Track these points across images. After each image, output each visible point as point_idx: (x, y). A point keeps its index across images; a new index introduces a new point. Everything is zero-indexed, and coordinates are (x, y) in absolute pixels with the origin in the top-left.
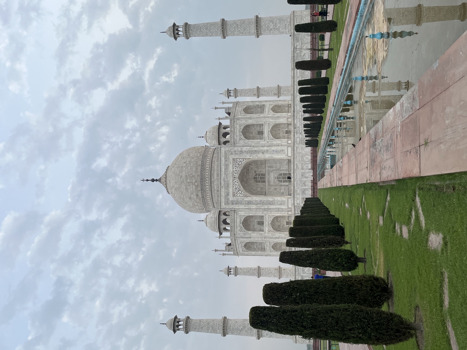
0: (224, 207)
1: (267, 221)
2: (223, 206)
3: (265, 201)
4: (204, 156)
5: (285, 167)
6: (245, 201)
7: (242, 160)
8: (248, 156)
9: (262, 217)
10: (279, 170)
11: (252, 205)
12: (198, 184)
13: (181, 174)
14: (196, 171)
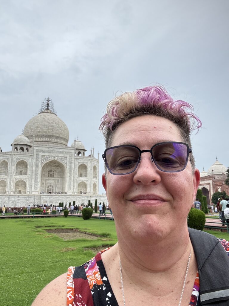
1: (23, 177)
2: (36, 148)
3: (37, 176)
5: (57, 190)
6: (38, 163)
7: (66, 163)
8: (68, 167)
9: (26, 174)
10: (56, 186)
11: (35, 168)
12: (47, 133)
13: (54, 123)
14: (56, 133)
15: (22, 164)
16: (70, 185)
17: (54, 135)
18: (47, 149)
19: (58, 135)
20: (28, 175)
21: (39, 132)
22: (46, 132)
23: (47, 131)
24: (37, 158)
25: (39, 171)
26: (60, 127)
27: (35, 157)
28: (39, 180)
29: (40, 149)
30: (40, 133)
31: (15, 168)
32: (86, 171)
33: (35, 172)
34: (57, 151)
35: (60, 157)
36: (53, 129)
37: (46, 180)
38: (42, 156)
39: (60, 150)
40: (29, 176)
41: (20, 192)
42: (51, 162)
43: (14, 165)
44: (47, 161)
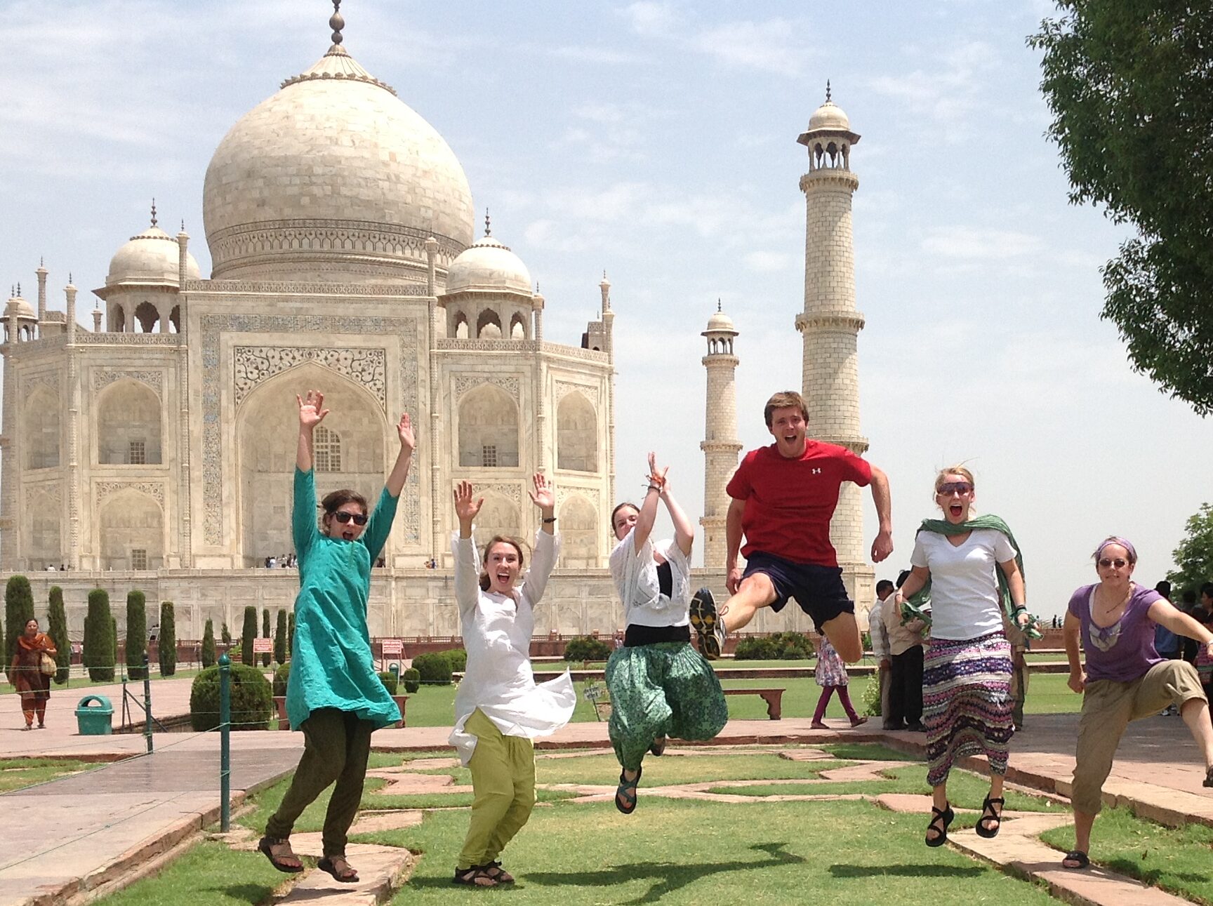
0: (193, 311)
2: (197, 307)
3: (218, 469)
4: (421, 236)
6: (218, 394)
7: (379, 385)
8: (394, 407)
9: (154, 458)
11: (201, 419)
12: (303, 207)
13: (345, 140)
14: (355, 201)
17: (349, 213)
18: (261, 308)
19: (369, 216)
20: (165, 465)
21: (262, 203)
22: (295, 202)
23: (302, 195)
24: (212, 366)
25: (224, 437)
26: (385, 164)
27: (195, 356)
28: (230, 489)
29: (221, 308)
30: (266, 208)
31: (90, 426)
32: (516, 430)
33: (202, 446)
34: (324, 319)
35: (344, 354)
36: (339, 180)
38: (239, 349)
40: (173, 471)
43: (83, 414)
44: (271, 381)
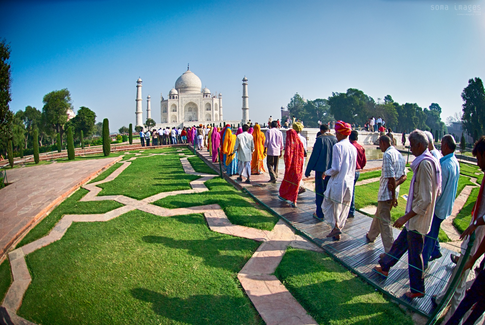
0: (180, 96)
1: (175, 113)
4: (198, 88)
5: (194, 119)
6: (182, 104)
7: (198, 103)
8: (199, 105)
9: (176, 111)
10: (193, 117)
11: (180, 107)
15: (174, 106)
16: (201, 116)
17: (192, 86)
18: (186, 96)
19: (193, 86)
21: (183, 85)
23: (187, 84)
24: (182, 102)
25: (183, 109)
27: (180, 101)
28: (183, 114)
29: (183, 96)
32: (210, 107)
33: (181, 109)
35: (194, 100)
36: (191, 83)
37: (188, 113)
38: (184, 100)
39: (194, 96)
40: (178, 112)
41: (174, 121)
42: (189, 103)
43: (169, 107)
44: (187, 103)
